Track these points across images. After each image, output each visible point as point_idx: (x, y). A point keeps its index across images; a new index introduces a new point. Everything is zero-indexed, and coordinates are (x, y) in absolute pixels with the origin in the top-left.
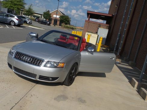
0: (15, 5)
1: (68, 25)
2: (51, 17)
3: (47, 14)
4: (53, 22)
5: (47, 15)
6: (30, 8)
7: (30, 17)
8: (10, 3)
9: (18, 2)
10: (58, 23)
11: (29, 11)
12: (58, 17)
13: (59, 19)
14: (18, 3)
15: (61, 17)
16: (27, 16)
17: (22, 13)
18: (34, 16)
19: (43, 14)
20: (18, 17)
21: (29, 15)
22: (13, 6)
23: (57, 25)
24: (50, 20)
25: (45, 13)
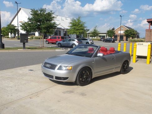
0: (77, 30)
1: (136, 39)
2: (115, 34)
3: (110, 32)
4: (119, 38)
5: (111, 33)
6: (95, 30)
7: (96, 38)
8: (73, 29)
9: (79, 27)
10: (125, 38)
11: (95, 33)
12: (122, 32)
13: (124, 34)
14: (79, 28)
15: (126, 31)
16: (93, 38)
17: (88, 36)
18: (100, 36)
19: (107, 32)
22: (76, 32)
23: (124, 41)
24: (116, 37)
25: (108, 32)
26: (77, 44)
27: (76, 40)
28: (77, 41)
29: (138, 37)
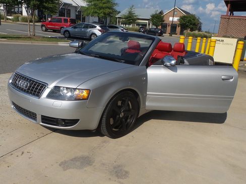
0: (101, 8)
1: (196, 32)
2: (164, 21)
3: (156, 17)
4: (169, 29)
5: (158, 19)
6: (130, 13)
7: (131, 26)
8: (93, 7)
9: (104, 3)
10: (178, 29)
11: (130, 17)
12: (176, 19)
13: (179, 23)
14: (104, 5)
15: (182, 18)
16: (127, 26)
17: (119, 22)
18: (138, 24)
19: (151, 17)
20: (101, 27)
21: (129, 24)
22: (98, 11)
23: (176, 34)
24: (164, 26)
25: (153, 16)
26: (99, 33)
27: (98, 27)
28: (100, 29)
29: (200, 30)
